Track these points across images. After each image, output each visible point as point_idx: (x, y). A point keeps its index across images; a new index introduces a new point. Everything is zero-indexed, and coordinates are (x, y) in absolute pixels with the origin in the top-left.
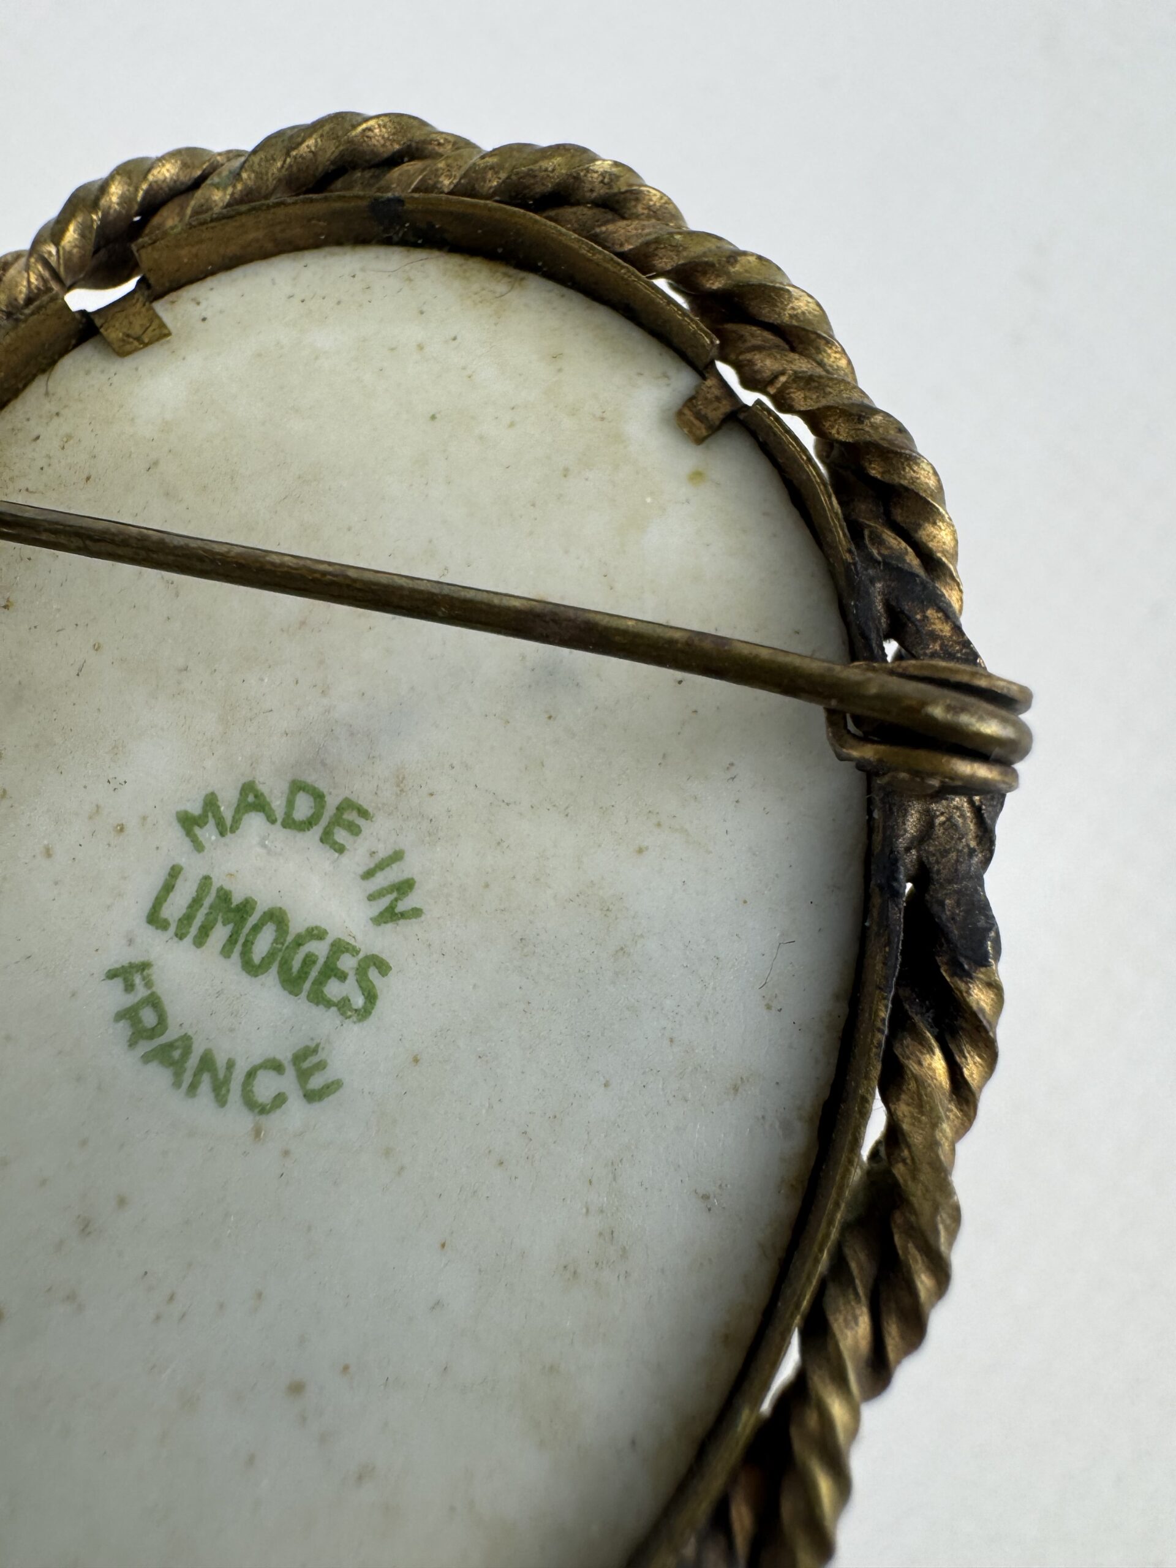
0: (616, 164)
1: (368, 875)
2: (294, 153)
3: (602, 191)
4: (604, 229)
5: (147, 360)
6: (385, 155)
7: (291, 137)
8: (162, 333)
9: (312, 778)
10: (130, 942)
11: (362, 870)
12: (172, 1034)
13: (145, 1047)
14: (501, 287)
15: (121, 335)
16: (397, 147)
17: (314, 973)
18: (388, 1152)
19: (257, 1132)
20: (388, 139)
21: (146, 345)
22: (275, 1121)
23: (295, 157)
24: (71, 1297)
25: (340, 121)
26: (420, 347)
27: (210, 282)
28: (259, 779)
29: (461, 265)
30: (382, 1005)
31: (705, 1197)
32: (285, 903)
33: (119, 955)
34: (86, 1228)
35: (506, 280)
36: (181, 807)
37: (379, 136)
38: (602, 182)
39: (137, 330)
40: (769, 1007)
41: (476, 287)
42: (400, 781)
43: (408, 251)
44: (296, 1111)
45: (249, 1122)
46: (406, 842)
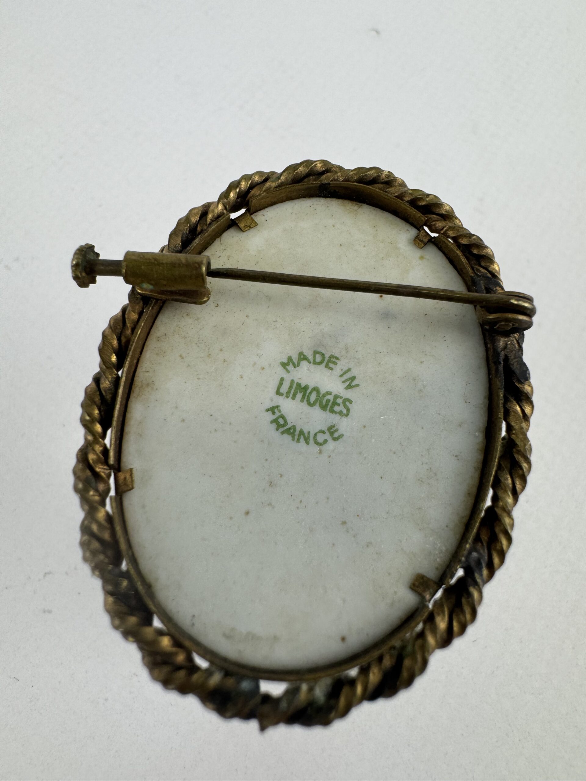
0: (389, 172)
2: (296, 171)
3: (386, 180)
4: (388, 190)
5: (251, 233)
6: (320, 172)
7: (294, 168)
8: (256, 224)
9: (320, 350)
10: (272, 400)
14: (356, 208)
15: (244, 225)
16: (324, 169)
18: (360, 453)
19: (321, 452)
20: (321, 167)
21: (251, 228)
22: (324, 447)
23: (296, 173)
24: (270, 504)
25: (307, 163)
26: (334, 226)
27: (266, 209)
28: (304, 351)
29: (343, 202)
31: (456, 456)
33: (269, 405)
34: (271, 484)
35: (357, 206)
36: (280, 361)
37: (319, 166)
38: (386, 177)
39: (248, 224)
40: (466, 402)
41: (348, 208)
42: (347, 349)
43: (326, 199)
44: (331, 445)
45: (317, 448)
46: (351, 365)
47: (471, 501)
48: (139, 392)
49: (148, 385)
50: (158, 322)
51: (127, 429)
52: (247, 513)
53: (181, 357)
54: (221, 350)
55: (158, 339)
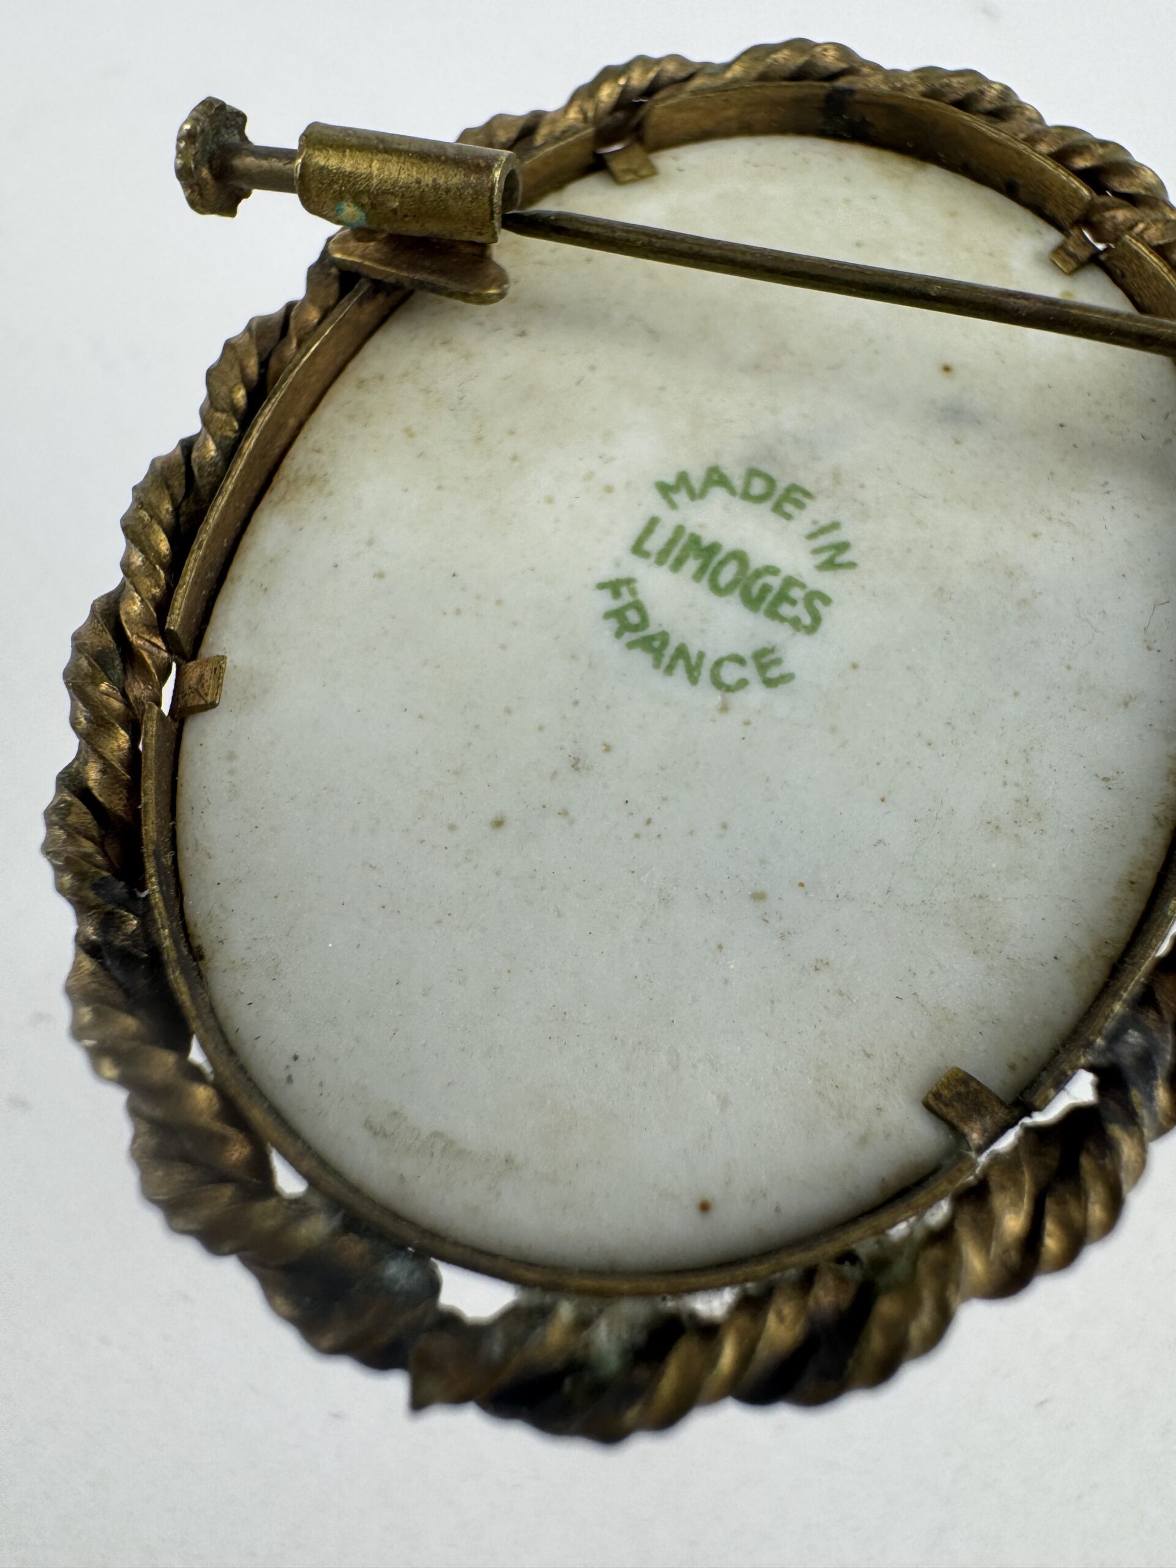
1: (812, 536)
3: (998, 104)
6: (834, 71)
8: (653, 172)
9: (765, 468)
10: (618, 565)
11: (807, 532)
12: (652, 630)
13: (629, 637)
14: (910, 171)
15: (623, 169)
16: (839, 67)
17: (770, 597)
18: (833, 730)
19: (724, 708)
20: (833, 61)
21: (639, 179)
22: (737, 699)
23: (769, 63)
24: (564, 813)
25: (802, 44)
26: (848, 201)
27: (686, 148)
28: (723, 465)
29: (878, 154)
30: (825, 625)
31: (1106, 779)
32: (747, 548)
33: (608, 573)
34: (576, 765)
35: (910, 166)
36: (656, 478)
37: (830, 57)
39: (635, 166)
40: (1149, 649)
41: (889, 170)
42: (836, 478)
43: (839, 143)
44: (756, 695)
45: (716, 698)
46: (842, 516)
47: (1135, 905)
48: (286, 492)
49: (312, 480)
50: (369, 349)
51: (235, 570)
52: (498, 823)
53: (409, 433)
54: (512, 433)
55: (361, 384)
